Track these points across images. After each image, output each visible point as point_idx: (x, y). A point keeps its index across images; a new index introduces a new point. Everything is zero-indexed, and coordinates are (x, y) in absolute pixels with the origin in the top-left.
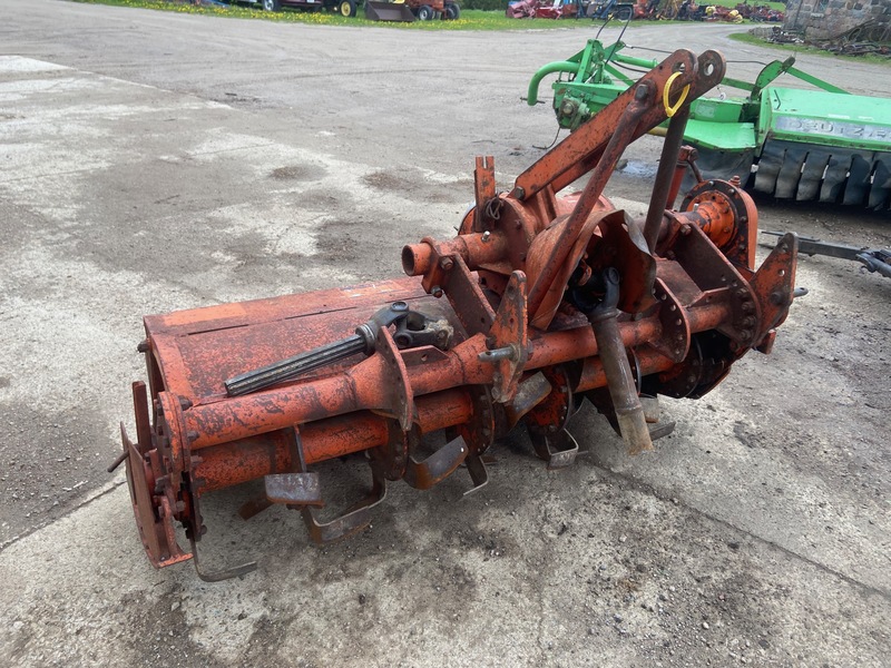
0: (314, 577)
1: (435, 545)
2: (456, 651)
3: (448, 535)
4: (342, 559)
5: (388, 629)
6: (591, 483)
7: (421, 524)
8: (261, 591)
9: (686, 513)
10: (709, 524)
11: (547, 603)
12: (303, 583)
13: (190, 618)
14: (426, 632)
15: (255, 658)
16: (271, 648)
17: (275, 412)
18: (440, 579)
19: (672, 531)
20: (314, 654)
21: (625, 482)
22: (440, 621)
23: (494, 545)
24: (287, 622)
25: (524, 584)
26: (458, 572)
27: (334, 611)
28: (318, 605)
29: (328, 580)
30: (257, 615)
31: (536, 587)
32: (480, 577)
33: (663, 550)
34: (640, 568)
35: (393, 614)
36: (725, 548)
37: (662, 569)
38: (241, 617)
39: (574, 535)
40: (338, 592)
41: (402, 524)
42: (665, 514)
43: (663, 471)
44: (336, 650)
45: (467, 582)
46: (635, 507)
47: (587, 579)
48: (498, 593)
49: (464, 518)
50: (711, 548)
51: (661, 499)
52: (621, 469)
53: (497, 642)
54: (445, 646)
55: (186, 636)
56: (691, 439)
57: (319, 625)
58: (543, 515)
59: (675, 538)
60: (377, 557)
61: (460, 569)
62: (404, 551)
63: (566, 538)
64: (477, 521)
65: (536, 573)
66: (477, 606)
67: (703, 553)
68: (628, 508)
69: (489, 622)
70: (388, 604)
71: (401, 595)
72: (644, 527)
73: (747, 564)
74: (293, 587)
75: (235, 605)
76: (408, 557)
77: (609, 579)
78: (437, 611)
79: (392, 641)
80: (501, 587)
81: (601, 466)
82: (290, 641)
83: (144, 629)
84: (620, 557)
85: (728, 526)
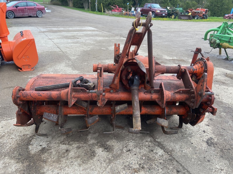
0: (61, 143)
1: (93, 144)
2: (78, 170)
3: (98, 143)
4: (70, 140)
5: (67, 159)
6: (147, 141)
7: (94, 138)
8: (49, 141)
9: (170, 158)
10: (175, 163)
11: (109, 167)
12: (58, 143)
13: (32, 143)
14: (75, 163)
15: (37, 155)
16: (41, 154)
17: (40, 96)
18: (88, 152)
19: (161, 161)
20: (48, 158)
21: (157, 144)
22: (80, 162)
23: (108, 149)
24: (48, 150)
25: (107, 160)
26: (93, 152)
27: (59, 151)
28: (57, 149)
29: (63, 144)
30: (44, 146)
31: (110, 161)
32: (98, 155)
33: (154, 165)
34: (143, 168)
35: (71, 156)
36: (175, 171)
37: (150, 170)
38: (41, 146)
39: (131, 153)
40: (64, 147)
41: (89, 137)
42: (163, 156)
43: (172, 144)
44: (53, 159)
45: (94, 155)
46: (155, 151)
47: (125, 165)
48: (99, 160)
49: (105, 140)
50: (170, 170)
51: (165, 152)
52: (159, 140)
53: (89, 172)
54: (77, 168)
55: (28, 146)
56: (189, 138)
57: (54, 153)
58: (126, 145)
59: (161, 163)
60: (78, 142)
61: (94, 151)
62: (85, 143)
63: (128, 153)
64: (108, 141)
65: (113, 159)
66: (92, 161)
67: (166, 170)
68: (152, 151)
69: (91, 166)
70: (72, 154)
71: (76, 153)
72: (153, 157)
74: (55, 143)
75: (42, 143)
76: (85, 145)
77: (131, 167)
78: (81, 159)
79: (66, 162)
80: (101, 159)
81: (153, 138)
82: (46, 154)
83: (22, 142)
84: (139, 163)
85: (181, 165)
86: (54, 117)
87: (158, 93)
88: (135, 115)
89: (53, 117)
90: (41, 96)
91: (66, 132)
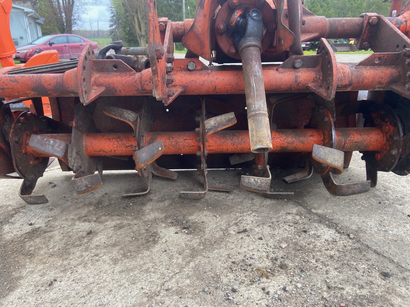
0: (79, 219)
1: (155, 220)
2: (109, 272)
3: (166, 218)
4: (101, 214)
5: (86, 249)
6: (289, 214)
7: (157, 209)
8: (52, 217)
9: (357, 245)
10: (372, 256)
11: (192, 264)
12: (73, 219)
13: (13, 219)
14: (104, 257)
15: (15, 242)
16: (26, 240)
17: (14, 82)
18: (140, 235)
19: (332, 253)
20: (40, 248)
21: (316, 218)
22: (117, 254)
23: (188, 228)
24: (45, 232)
25: (188, 251)
26: (153, 235)
27: (71, 234)
28: (68, 229)
29: (85, 221)
30: (37, 226)
31: (194, 253)
32: (164, 240)
33: (314, 261)
34: (283, 266)
35: (97, 243)
36: (376, 274)
37: (302, 271)
38: (31, 224)
39: (248, 236)
40: (85, 226)
41: (148, 207)
42: (336, 242)
43: (355, 218)
44: (51, 250)
45: (154, 240)
46: (313, 232)
47: (234, 260)
48: (166, 251)
49: (185, 212)
50: (362, 271)
51: (339, 233)
52: (320, 211)
53: (138, 275)
54: (107, 267)
55: (2, 225)
56: (399, 207)
57: (57, 238)
58: (237, 221)
59: (331, 257)
60: (120, 217)
61: (157, 233)
62: (136, 218)
63: (240, 236)
64: (191, 214)
65: (202, 247)
66: (147, 253)
67: (350, 272)
68: (305, 232)
69: (144, 264)
70: (100, 239)
71: (111, 237)
72: (309, 244)
73: (390, 291)
74: (67, 219)
75: (36, 219)
76: (135, 221)
77: (250, 265)
78: (121, 249)
79: (82, 256)
80: (171, 249)
81: (304, 207)
82: (38, 240)
84: (272, 255)
85: (392, 261)
86: (57, 145)
87: (314, 67)
88: (253, 111)
89: (53, 146)
90: (17, 81)
91: (86, 186)
